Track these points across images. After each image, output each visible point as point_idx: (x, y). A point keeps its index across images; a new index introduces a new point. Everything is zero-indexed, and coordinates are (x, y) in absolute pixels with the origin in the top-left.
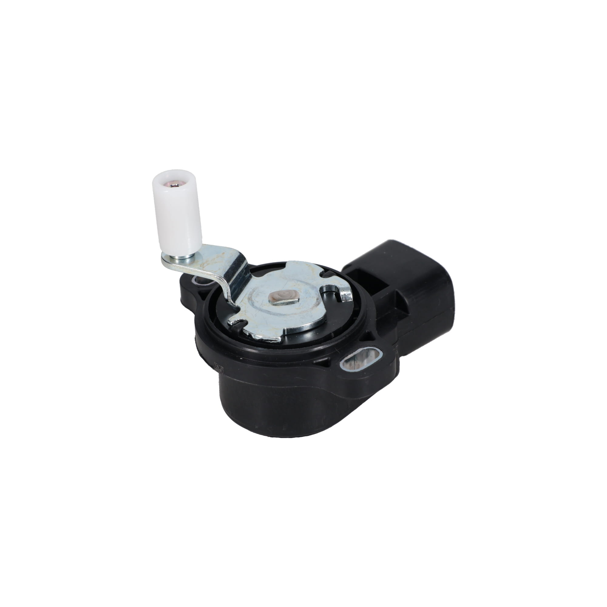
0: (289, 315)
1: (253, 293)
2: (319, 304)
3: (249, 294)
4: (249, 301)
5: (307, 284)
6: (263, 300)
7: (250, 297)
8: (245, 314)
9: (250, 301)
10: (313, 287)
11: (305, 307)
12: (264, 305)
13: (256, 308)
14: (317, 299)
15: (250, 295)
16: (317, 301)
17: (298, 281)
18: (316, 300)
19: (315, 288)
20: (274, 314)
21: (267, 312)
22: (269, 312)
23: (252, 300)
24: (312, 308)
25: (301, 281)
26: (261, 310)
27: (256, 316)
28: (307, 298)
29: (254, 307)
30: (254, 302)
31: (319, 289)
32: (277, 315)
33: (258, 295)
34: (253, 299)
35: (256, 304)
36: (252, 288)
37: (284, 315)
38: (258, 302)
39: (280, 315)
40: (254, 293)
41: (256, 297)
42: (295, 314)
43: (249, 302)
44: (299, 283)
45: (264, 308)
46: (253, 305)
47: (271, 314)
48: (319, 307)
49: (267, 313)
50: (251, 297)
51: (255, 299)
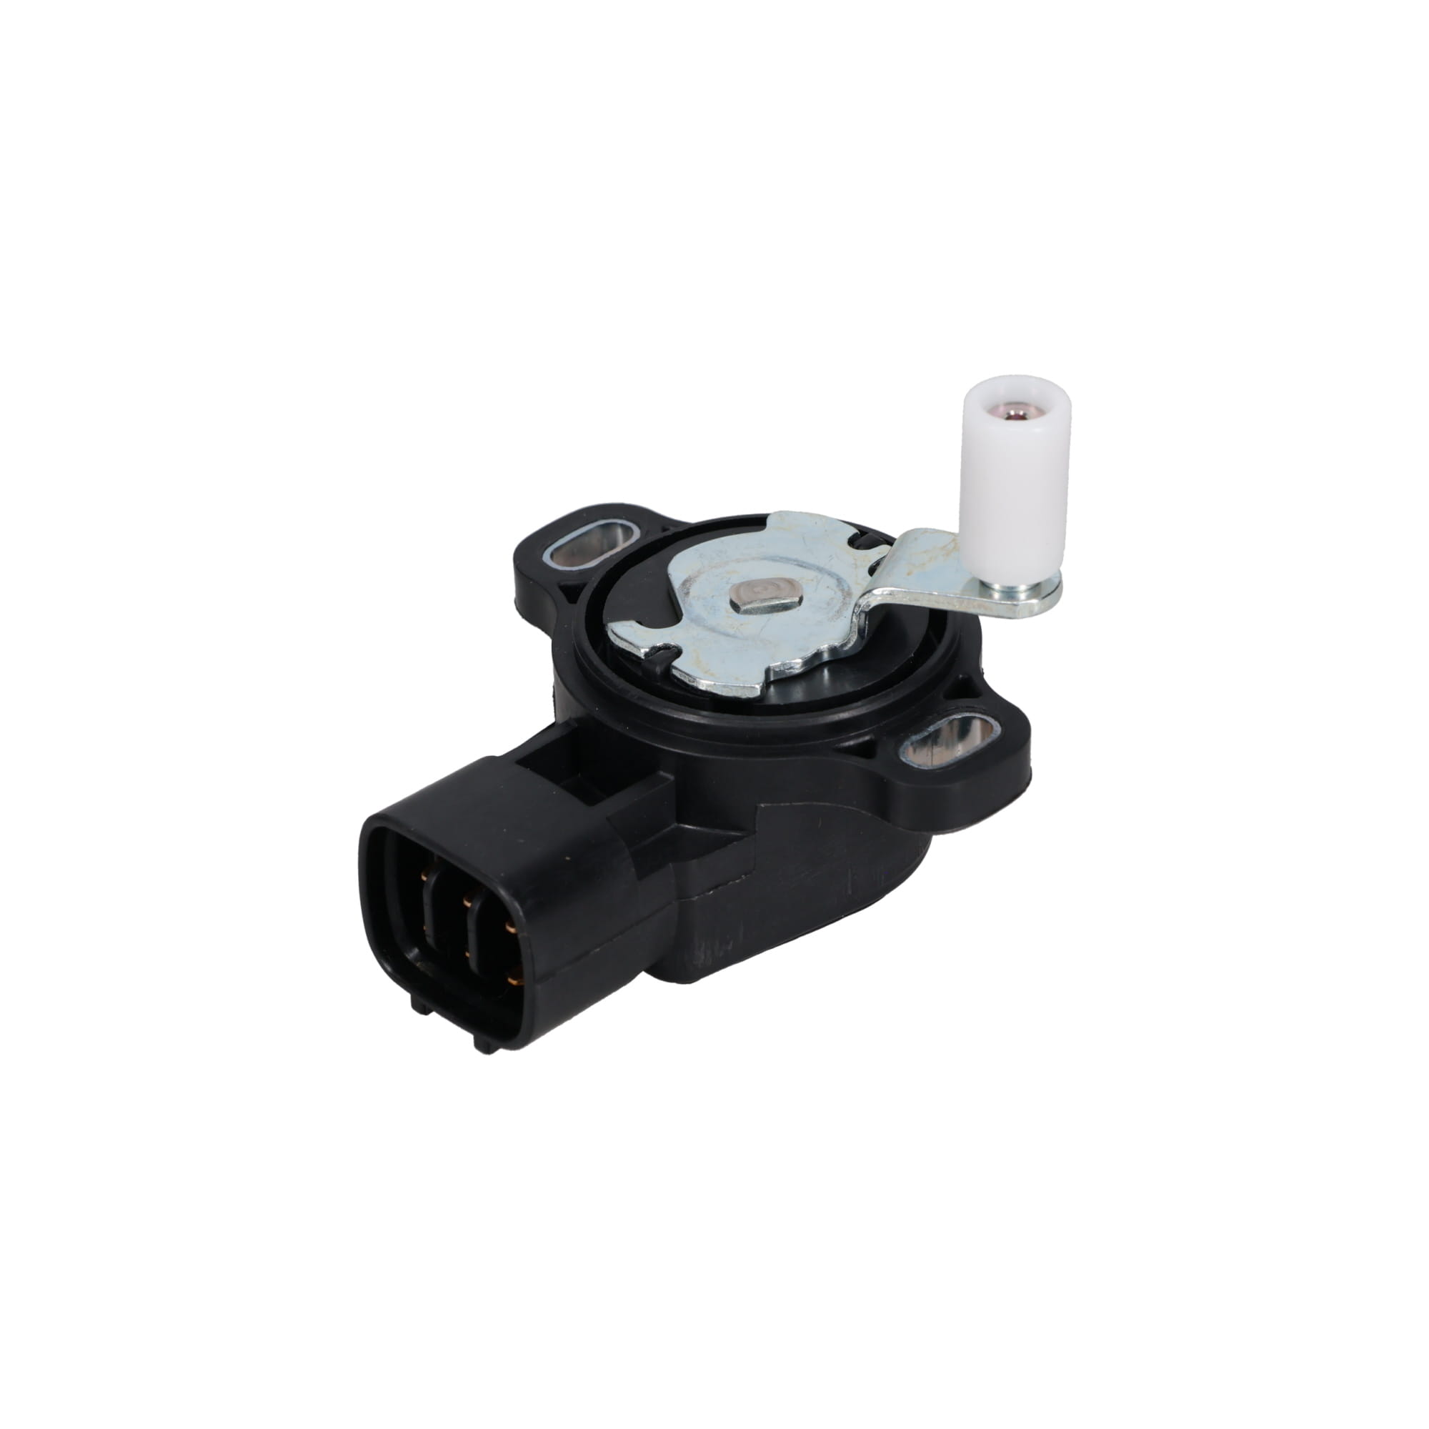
0: (753, 559)
1: (840, 609)
2: (684, 583)
3: (850, 604)
4: (849, 589)
5: (713, 630)
6: (818, 592)
7: (847, 599)
8: (855, 559)
9: (846, 589)
10: (697, 621)
11: (717, 576)
12: (812, 580)
13: (830, 574)
14: (687, 593)
15: (848, 602)
16: (688, 589)
17: (734, 637)
18: (691, 591)
19: (692, 620)
20: (787, 560)
21: (804, 565)
22: (801, 565)
23: (842, 590)
24: (699, 573)
25: (727, 635)
26: (820, 569)
27: (831, 556)
28: (713, 596)
29: (837, 575)
30: (838, 586)
31: (684, 617)
32: (781, 558)
33: (828, 604)
34: (839, 594)
35: (833, 582)
36: (843, 618)
37: (765, 558)
38: (828, 587)
39: (774, 559)
40: (837, 608)
41: (832, 599)
42: (738, 561)
43: (849, 587)
44: (731, 631)
45: (812, 574)
46: (839, 581)
47: (795, 561)
48: (684, 577)
49: (804, 563)
50: (844, 599)
51: (835, 593)
